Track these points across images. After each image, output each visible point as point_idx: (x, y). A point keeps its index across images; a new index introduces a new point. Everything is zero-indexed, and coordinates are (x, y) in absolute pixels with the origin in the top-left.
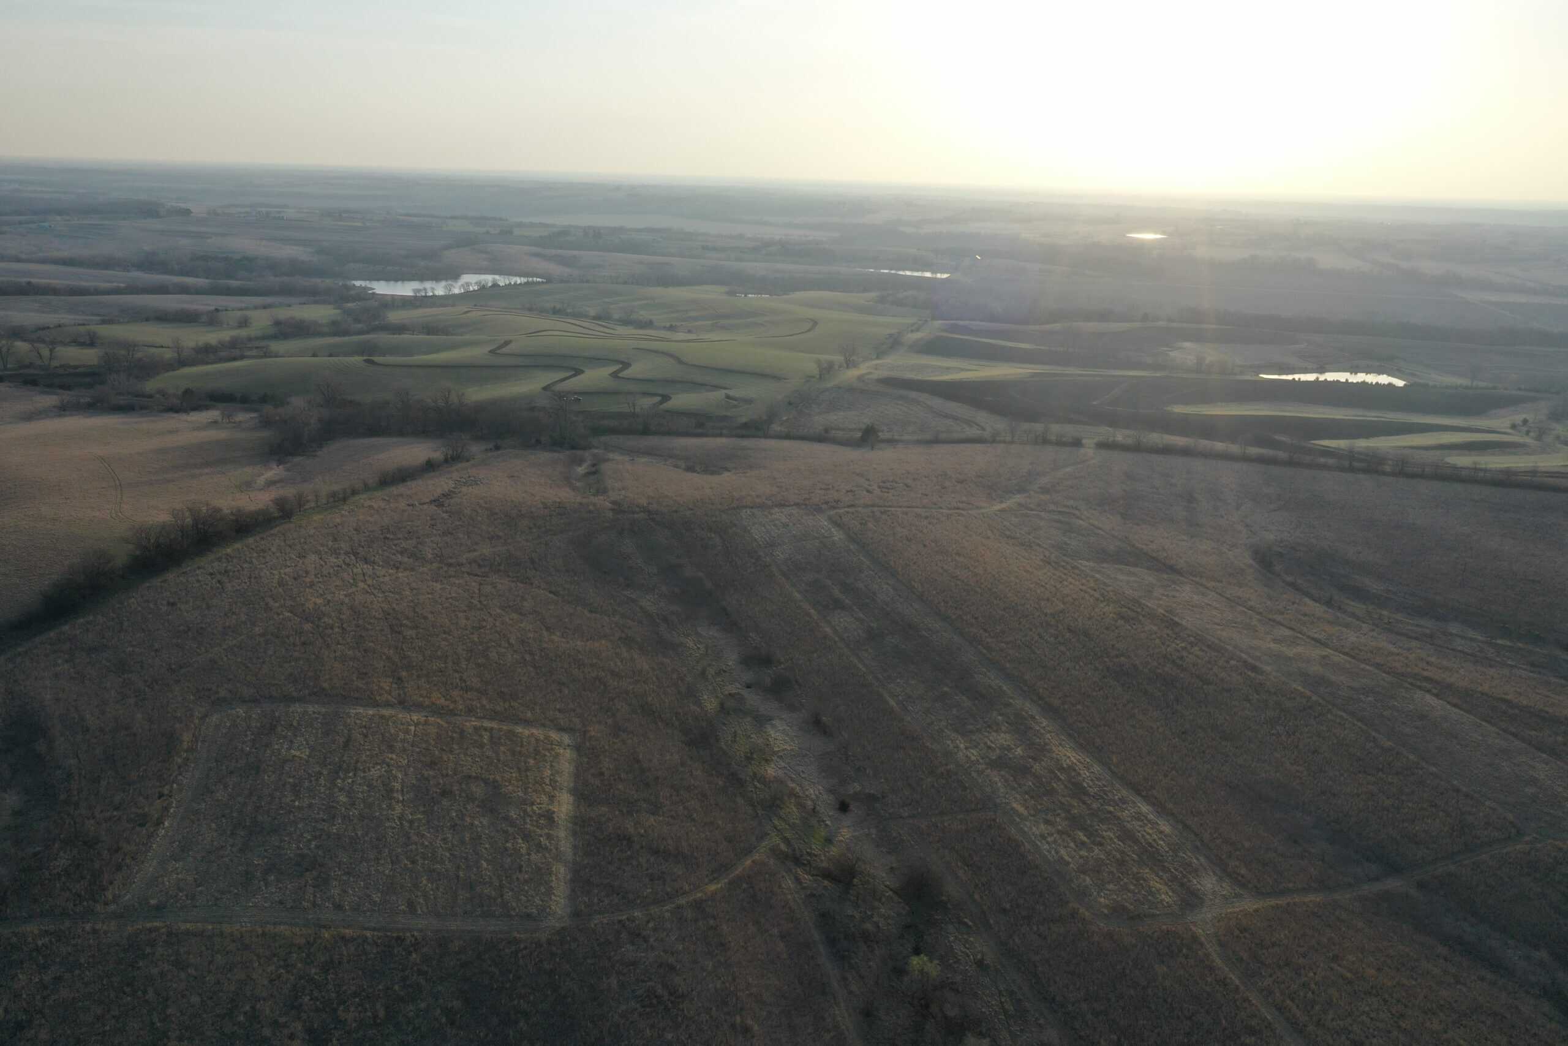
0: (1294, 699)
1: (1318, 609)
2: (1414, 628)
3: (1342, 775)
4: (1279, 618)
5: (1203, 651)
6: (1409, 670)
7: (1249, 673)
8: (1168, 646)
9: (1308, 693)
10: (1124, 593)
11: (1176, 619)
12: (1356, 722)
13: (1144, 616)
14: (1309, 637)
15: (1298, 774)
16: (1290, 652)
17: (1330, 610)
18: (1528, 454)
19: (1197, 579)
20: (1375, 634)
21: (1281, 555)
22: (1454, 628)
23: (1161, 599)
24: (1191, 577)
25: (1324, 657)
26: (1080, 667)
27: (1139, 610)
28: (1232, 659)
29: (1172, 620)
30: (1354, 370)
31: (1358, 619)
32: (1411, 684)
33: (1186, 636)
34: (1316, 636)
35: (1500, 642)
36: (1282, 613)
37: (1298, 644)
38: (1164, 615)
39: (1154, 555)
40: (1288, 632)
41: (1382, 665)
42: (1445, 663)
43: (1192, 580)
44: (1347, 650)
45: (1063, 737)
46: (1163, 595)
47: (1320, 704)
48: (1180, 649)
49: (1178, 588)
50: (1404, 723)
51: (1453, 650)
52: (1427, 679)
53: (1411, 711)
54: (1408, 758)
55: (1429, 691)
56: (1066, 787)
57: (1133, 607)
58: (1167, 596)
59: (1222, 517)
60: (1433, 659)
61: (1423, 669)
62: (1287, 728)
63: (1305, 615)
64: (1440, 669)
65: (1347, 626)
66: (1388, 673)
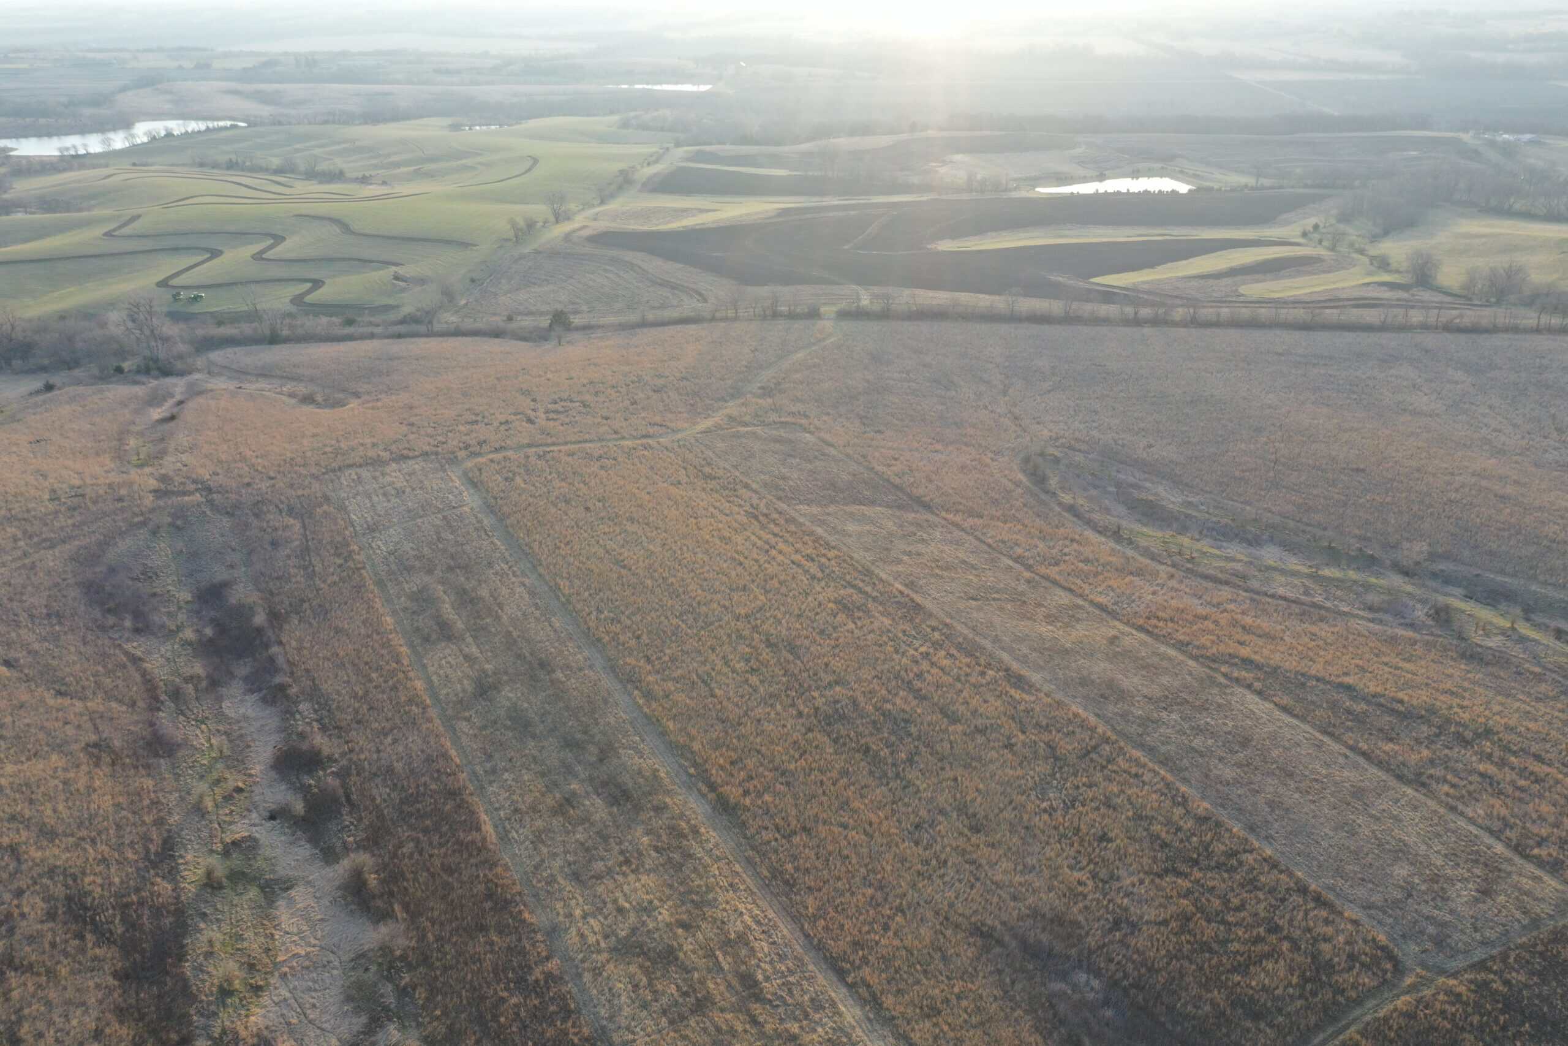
0: (1073, 732)
1: (1102, 546)
2: (1222, 564)
3: (1142, 882)
4: (1053, 572)
5: (952, 656)
6: (1222, 647)
7: (1012, 692)
8: (903, 654)
9: (1093, 720)
10: (852, 558)
11: (918, 598)
12: (1157, 768)
13: (874, 599)
14: (1091, 602)
15: (1080, 889)
16: (1067, 638)
17: (1118, 547)
18: (1324, 272)
19: (950, 516)
20: (1173, 583)
21: (1057, 460)
22: (1270, 555)
23: (899, 562)
24: (943, 514)
25: (1113, 640)
26: (777, 714)
27: (869, 589)
28: (988, 666)
29: (912, 600)
30: (1135, 174)
31: (1153, 558)
32: (1225, 675)
33: (929, 630)
34: (1101, 599)
35: (1326, 572)
36: (1057, 564)
37: (1078, 620)
38: (901, 593)
39: (897, 481)
40: (1063, 598)
41: (1188, 644)
42: (1265, 624)
43: (945, 519)
44: (1141, 622)
45: (737, 868)
46: (905, 553)
47: (1107, 741)
48: (919, 658)
49: (925, 536)
50: (1221, 759)
51: (1273, 596)
52: (1247, 662)
53: (1229, 733)
54: (1231, 831)
55: (1249, 687)
56: (729, 986)
57: (861, 585)
58: (909, 554)
59: (986, 407)
60: (1248, 620)
61: (1241, 643)
62: (1064, 792)
63: (1087, 561)
64: (1260, 636)
65: (1140, 573)
66: (1195, 658)
